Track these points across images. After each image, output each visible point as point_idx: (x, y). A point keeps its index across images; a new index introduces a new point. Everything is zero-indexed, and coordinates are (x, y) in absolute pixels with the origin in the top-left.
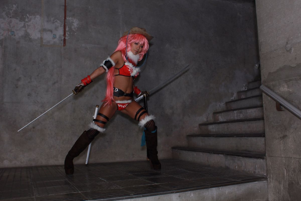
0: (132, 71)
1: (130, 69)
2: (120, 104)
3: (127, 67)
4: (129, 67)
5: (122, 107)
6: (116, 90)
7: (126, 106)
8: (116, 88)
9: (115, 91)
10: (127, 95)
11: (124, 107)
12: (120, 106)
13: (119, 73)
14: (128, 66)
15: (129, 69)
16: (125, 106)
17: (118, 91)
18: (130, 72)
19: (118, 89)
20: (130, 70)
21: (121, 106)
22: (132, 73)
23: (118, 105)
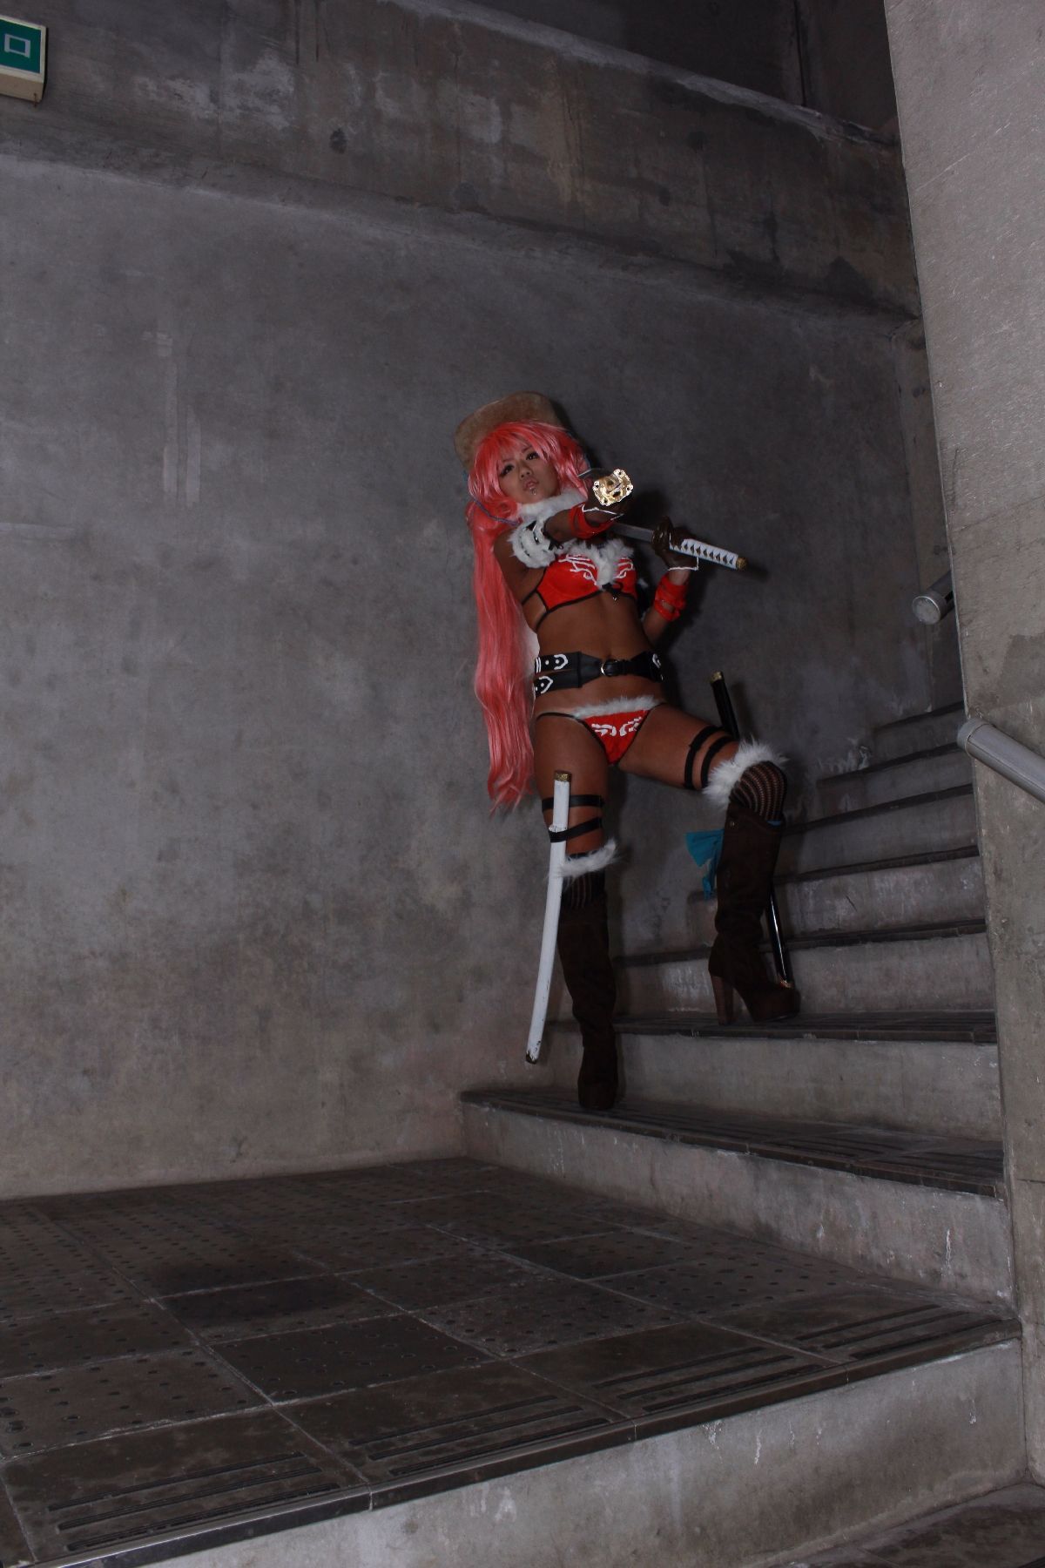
0: (590, 569)
1: (574, 562)
2: (601, 720)
3: (561, 562)
4: (568, 560)
5: (614, 733)
6: (559, 665)
7: (632, 725)
8: (556, 656)
9: (557, 668)
11: (623, 733)
12: (604, 732)
13: (545, 604)
14: (564, 557)
15: (570, 565)
16: (628, 728)
17: (566, 662)
18: (584, 575)
19: (564, 657)
20: (578, 570)
21: (610, 731)
22: (595, 572)
23: (596, 731)
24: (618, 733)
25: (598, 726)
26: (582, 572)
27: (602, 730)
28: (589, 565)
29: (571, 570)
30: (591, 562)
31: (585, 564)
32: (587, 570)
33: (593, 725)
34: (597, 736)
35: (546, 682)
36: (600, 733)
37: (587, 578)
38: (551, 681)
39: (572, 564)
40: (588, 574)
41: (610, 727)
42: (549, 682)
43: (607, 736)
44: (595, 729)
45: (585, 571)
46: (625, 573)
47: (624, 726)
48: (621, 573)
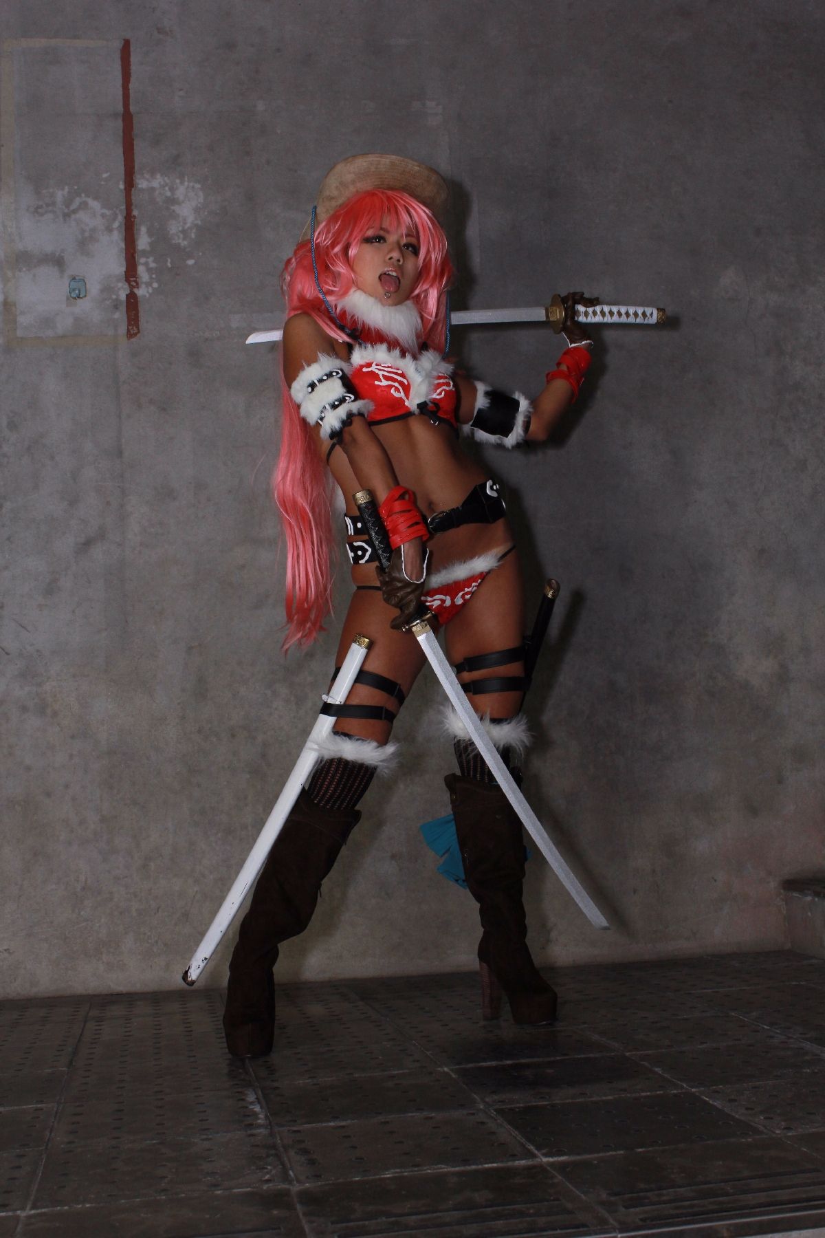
0: (401, 383)
1: (381, 373)
2: (432, 592)
3: (365, 370)
4: (373, 368)
5: (448, 602)
7: (466, 593)
11: (459, 601)
12: (437, 603)
14: (369, 365)
15: (376, 377)
16: (463, 597)
18: (393, 391)
20: (384, 383)
21: (443, 601)
22: (407, 389)
23: (428, 604)
24: (454, 602)
25: (429, 599)
26: (390, 387)
27: (436, 601)
28: (399, 378)
29: (377, 383)
30: (402, 375)
31: (396, 377)
32: (397, 384)
35: (365, 551)
36: (432, 605)
37: (396, 395)
38: (370, 550)
39: (378, 375)
40: (397, 390)
41: (443, 597)
42: (367, 550)
43: (440, 606)
45: (394, 386)
46: (443, 393)
47: (461, 594)
48: (438, 391)
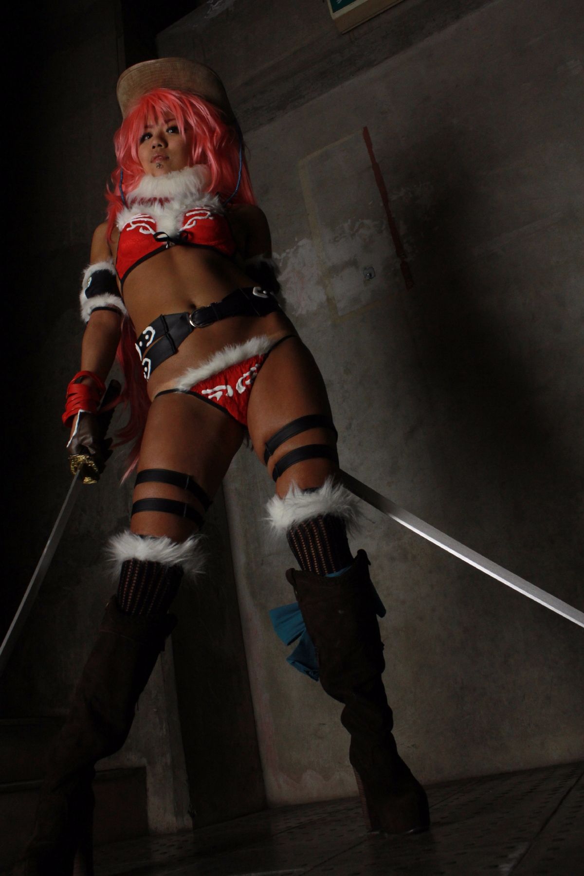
0: (147, 223)
1: (131, 221)
3: (128, 230)
5: (230, 392)
7: (246, 379)
8: (145, 331)
9: (147, 343)
10: (207, 316)
11: (242, 390)
12: (219, 395)
16: (243, 383)
17: (153, 334)
18: (141, 230)
19: (152, 328)
20: (133, 227)
21: (225, 391)
22: (153, 226)
23: (210, 397)
24: (236, 391)
25: (209, 391)
26: (138, 228)
27: (217, 392)
28: (146, 220)
30: (150, 217)
32: (143, 224)
33: (203, 392)
34: (213, 402)
36: (215, 398)
37: (145, 232)
38: (150, 361)
40: (145, 228)
41: (224, 387)
42: (148, 363)
43: (223, 397)
44: (208, 395)
45: (141, 226)
46: (194, 222)
47: (240, 381)
48: (189, 222)
